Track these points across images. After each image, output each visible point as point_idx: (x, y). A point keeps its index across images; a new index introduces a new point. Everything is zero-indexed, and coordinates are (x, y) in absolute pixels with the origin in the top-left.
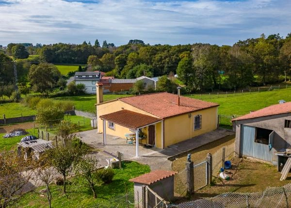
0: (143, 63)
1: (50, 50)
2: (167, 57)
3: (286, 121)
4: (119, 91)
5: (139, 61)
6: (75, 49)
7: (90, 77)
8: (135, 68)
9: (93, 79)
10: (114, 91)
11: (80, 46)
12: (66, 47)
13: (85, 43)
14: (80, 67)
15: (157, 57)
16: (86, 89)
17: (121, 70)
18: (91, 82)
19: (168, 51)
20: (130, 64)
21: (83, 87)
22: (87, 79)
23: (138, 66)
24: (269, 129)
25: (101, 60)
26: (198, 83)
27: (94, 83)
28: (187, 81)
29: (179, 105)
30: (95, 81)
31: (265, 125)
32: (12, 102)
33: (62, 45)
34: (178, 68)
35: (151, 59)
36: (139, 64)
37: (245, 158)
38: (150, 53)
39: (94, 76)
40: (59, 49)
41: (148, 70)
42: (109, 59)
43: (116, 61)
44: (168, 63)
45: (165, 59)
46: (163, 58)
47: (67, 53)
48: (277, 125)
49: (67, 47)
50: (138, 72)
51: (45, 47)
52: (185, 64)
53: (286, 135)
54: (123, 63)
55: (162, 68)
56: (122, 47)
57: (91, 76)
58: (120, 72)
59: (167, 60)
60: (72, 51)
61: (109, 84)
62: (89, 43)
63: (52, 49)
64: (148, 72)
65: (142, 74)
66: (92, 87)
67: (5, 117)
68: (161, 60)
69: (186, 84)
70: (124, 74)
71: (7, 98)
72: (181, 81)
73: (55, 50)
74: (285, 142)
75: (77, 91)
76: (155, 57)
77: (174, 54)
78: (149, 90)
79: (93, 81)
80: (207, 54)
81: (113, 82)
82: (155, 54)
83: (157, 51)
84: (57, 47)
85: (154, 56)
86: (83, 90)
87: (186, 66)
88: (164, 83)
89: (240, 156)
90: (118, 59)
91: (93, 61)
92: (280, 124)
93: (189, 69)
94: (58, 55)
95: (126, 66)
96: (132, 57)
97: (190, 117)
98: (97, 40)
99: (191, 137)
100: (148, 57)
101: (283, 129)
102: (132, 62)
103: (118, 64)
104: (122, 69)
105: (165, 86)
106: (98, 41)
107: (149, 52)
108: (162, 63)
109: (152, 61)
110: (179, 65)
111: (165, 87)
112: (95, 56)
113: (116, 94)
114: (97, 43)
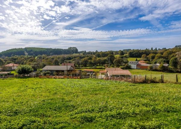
0: (162, 58)
6: (141, 52)
13: (147, 49)
14: (137, 59)
16: (131, 67)
20: (156, 58)
30: (135, 64)
35: (168, 56)
36: (160, 59)
47: (137, 53)
60: (139, 53)
61: (140, 66)
62: (149, 49)
66: (134, 66)
75: (128, 67)
81: (142, 65)
82: (171, 54)
88: (161, 67)
90: (151, 56)
94: (134, 54)
95: (154, 59)
102: (157, 58)
103: (151, 58)
112: (145, 55)
113: (142, 69)
114: (152, 49)
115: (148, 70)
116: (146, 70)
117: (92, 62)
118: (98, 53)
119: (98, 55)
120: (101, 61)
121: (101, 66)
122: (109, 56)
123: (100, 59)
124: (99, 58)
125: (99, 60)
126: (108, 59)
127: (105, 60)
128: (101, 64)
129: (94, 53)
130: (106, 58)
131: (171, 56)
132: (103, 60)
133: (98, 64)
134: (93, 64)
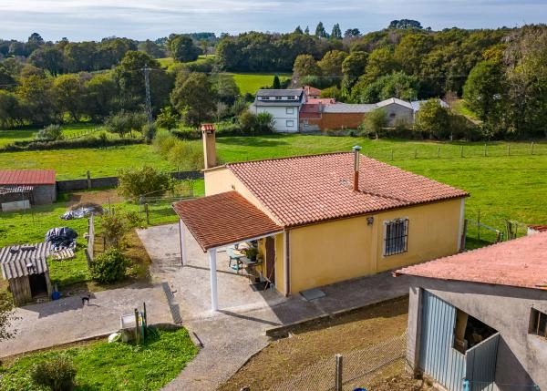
0: (398, 70)
1: (233, 45)
2: (454, 56)
3: (535, 313)
4: (337, 129)
5: (389, 67)
6: (277, 43)
7: (283, 99)
8: (380, 81)
9: (289, 104)
10: (326, 129)
11: (287, 36)
12: (260, 39)
13: (298, 30)
14: (277, 80)
15: (433, 57)
16: (274, 123)
17: (352, 85)
18: (284, 109)
19: (459, 44)
20: (371, 71)
21: (268, 118)
22: (277, 104)
23: (388, 76)
24: (486, 321)
25: (319, 63)
26: (513, 116)
27: (290, 111)
28: (486, 112)
29: (356, 189)
30: (292, 107)
31: (477, 310)
32: (141, 142)
33: (256, 35)
34: (468, 81)
35: (418, 63)
36: (390, 73)
37: (430, 384)
38: (417, 49)
39: (291, 99)
40: (249, 42)
41: (407, 84)
42: (336, 62)
43: (345, 67)
44: (455, 69)
45: (450, 61)
46: (445, 58)
47: (261, 51)
48: (507, 317)
49: (264, 38)
50: (386, 90)
51: (226, 39)
52: (485, 73)
53: (531, 358)
54: (358, 69)
55: (442, 80)
56: (370, 35)
57: (286, 99)
58: (349, 89)
59: (454, 63)
60: (272, 47)
61: (318, 114)
62: (307, 31)
63: (236, 44)
64: (405, 89)
65: (393, 93)
66: (284, 118)
67: (89, 177)
68: (439, 63)
69: (483, 118)
70: (358, 93)
71: (138, 135)
72: (473, 111)
73: (242, 45)
74: (527, 376)
75: (257, 126)
76: (427, 58)
77: (470, 50)
78: (399, 128)
79: (288, 107)
80: (540, 50)
81: (326, 110)
82: (428, 51)
83: (435, 43)
84: (245, 39)
85: (425, 55)
86: (269, 125)
87: (486, 78)
89: (418, 374)
90: (349, 61)
91: (303, 65)
92: (516, 316)
93: (493, 85)
94: (247, 55)
95: (362, 77)
96: (377, 58)
97: (370, 223)
98: (321, 24)
99: (373, 272)
100: (413, 56)
101: (524, 335)
102: (375, 68)
103: (348, 72)
104: (355, 81)
105: (433, 121)
106: (324, 26)
107: (415, 46)
108: (443, 69)
109: (421, 66)
110: (470, 76)
111: (432, 123)
112: (308, 57)
113: (331, 134)
114: (320, 29)
115: (364, 136)
116: (352, 135)
117: (22, 101)
118: (46, 50)
119: (51, 57)
120: (79, 92)
121: (84, 125)
122: (125, 60)
123: (74, 81)
124: (64, 77)
125: (68, 86)
126: (122, 81)
127: (107, 90)
128: (81, 112)
129: (21, 50)
130: (108, 75)
131: (431, 59)
132: (95, 88)
133: (66, 116)
134: (28, 116)
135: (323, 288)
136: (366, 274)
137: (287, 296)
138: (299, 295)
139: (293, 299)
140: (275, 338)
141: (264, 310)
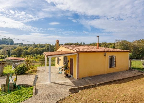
29: (98, 48)
97: (105, 56)
99: (106, 73)
126: (46, 49)
132: (41, 50)
133: (36, 55)
135: (90, 77)
136: (104, 74)
137: (78, 79)
138: (82, 79)
139: (79, 80)
140: (73, 93)
141: (69, 83)
